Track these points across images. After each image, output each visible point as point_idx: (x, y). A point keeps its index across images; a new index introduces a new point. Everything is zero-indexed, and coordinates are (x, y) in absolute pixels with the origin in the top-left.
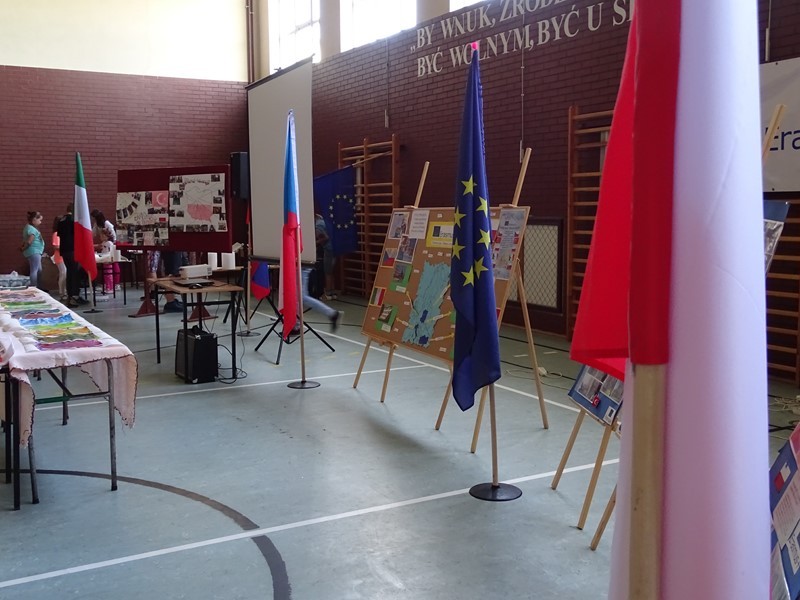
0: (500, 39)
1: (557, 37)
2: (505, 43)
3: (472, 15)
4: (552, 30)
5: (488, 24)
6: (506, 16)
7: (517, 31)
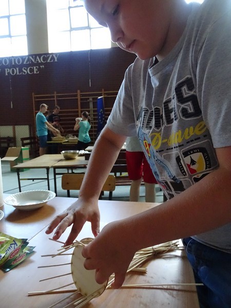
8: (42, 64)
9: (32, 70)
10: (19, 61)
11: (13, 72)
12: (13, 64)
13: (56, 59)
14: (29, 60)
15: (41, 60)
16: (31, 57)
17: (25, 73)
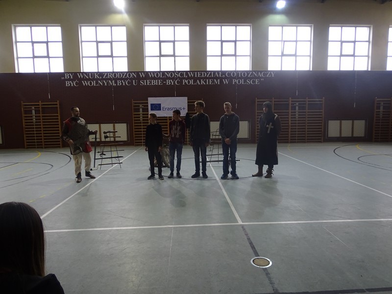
0: (103, 82)
1: (124, 84)
2: (106, 84)
3: (92, 75)
4: (122, 82)
5: (98, 77)
6: (106, 77)
7: (110, 81)
8: (262, 78)
9: (254, 82)
10: (244, 74)
11: (239, 82)
12: (240, 76)
13: (273, 75)
14: (252, 74)
15: (261, 75)
16: (254, 72)
17: (248, 83)
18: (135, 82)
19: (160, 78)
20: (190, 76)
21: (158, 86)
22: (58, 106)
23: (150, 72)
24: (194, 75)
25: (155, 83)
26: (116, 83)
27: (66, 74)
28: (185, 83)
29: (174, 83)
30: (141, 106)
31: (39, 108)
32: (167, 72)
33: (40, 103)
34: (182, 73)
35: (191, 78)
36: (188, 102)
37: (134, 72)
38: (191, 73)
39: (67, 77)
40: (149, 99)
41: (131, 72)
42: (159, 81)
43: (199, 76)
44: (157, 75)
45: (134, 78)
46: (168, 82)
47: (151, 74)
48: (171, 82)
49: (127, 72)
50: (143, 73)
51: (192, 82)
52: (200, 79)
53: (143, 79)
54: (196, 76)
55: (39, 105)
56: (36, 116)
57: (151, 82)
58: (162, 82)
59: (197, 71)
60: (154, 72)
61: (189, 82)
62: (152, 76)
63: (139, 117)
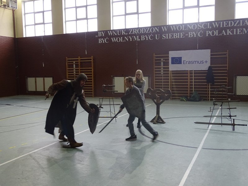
1: (147, 39)
2: (131, 39)
3: (119, 31)
5: (125, 34)
6: (131, 33)
7: (135, 37)
18: (158, 36)
19: (182, 31)
20: (214, 26)
21: (180, 38)
22: (92, 61)
23: (172, 25)
24: (220, 25)
25: (176, 36)
26: (140, 38)
27: (99, 32)
28: (209, 35)
29: (197, 35)
30: (162, 60)
31: (78, 62)
32: (189, 24)
33: (79, 58)
34: (206, 24)
35: (216, 29)
36: (211, 55)
37: (157, 27)
38: (216, 23)
39: (100, 35)
40: (170, 52)
41: (154, 27)
42: (181, 33)
43: (225, 26)
44: (179, 28)
45: (157, 33)
46: (190, 35)
47: (173, 27)
48: (193, 34)
49: (150, 27)
50: (165, 27)
51: (216, 33)
52: (225, 29)
53: (165, 32)
54: (221, 26)
55: (78, 60)
56: (76, 70)
57: (173, 36)
58: (184, 35)
59: (223, 21)
60: (176, 26)
61: (213, 33)
62: (174, 29)
63: (160, 71)
